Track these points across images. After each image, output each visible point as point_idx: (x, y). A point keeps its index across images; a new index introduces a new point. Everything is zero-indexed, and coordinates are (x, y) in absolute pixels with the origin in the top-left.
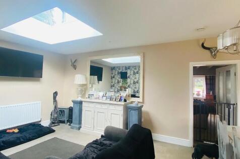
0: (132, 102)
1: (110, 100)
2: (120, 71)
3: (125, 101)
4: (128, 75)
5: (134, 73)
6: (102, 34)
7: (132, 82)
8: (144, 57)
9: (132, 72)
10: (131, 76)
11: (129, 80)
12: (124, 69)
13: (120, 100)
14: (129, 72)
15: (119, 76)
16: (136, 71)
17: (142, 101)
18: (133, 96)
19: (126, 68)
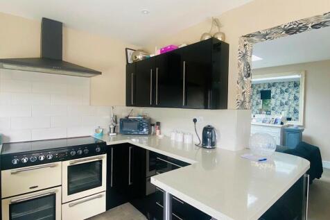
0: (289, 126)
1: (263, 122)
2: (260, 89)
3: (282, 123)
4: (272, 95)
5: (282, 92)
6: (261, 59)
7: (278, 103)
8: (306, 76)
9: (278, 91)
10: (277, 96)
11: (273, 101)
12: (266, 86)
13: (276, 122)
14: (273, 90)
15: (259, 96)
16: (284, 89)
17: (302, 124)
18: (289, 119)
19: (269, 86)
